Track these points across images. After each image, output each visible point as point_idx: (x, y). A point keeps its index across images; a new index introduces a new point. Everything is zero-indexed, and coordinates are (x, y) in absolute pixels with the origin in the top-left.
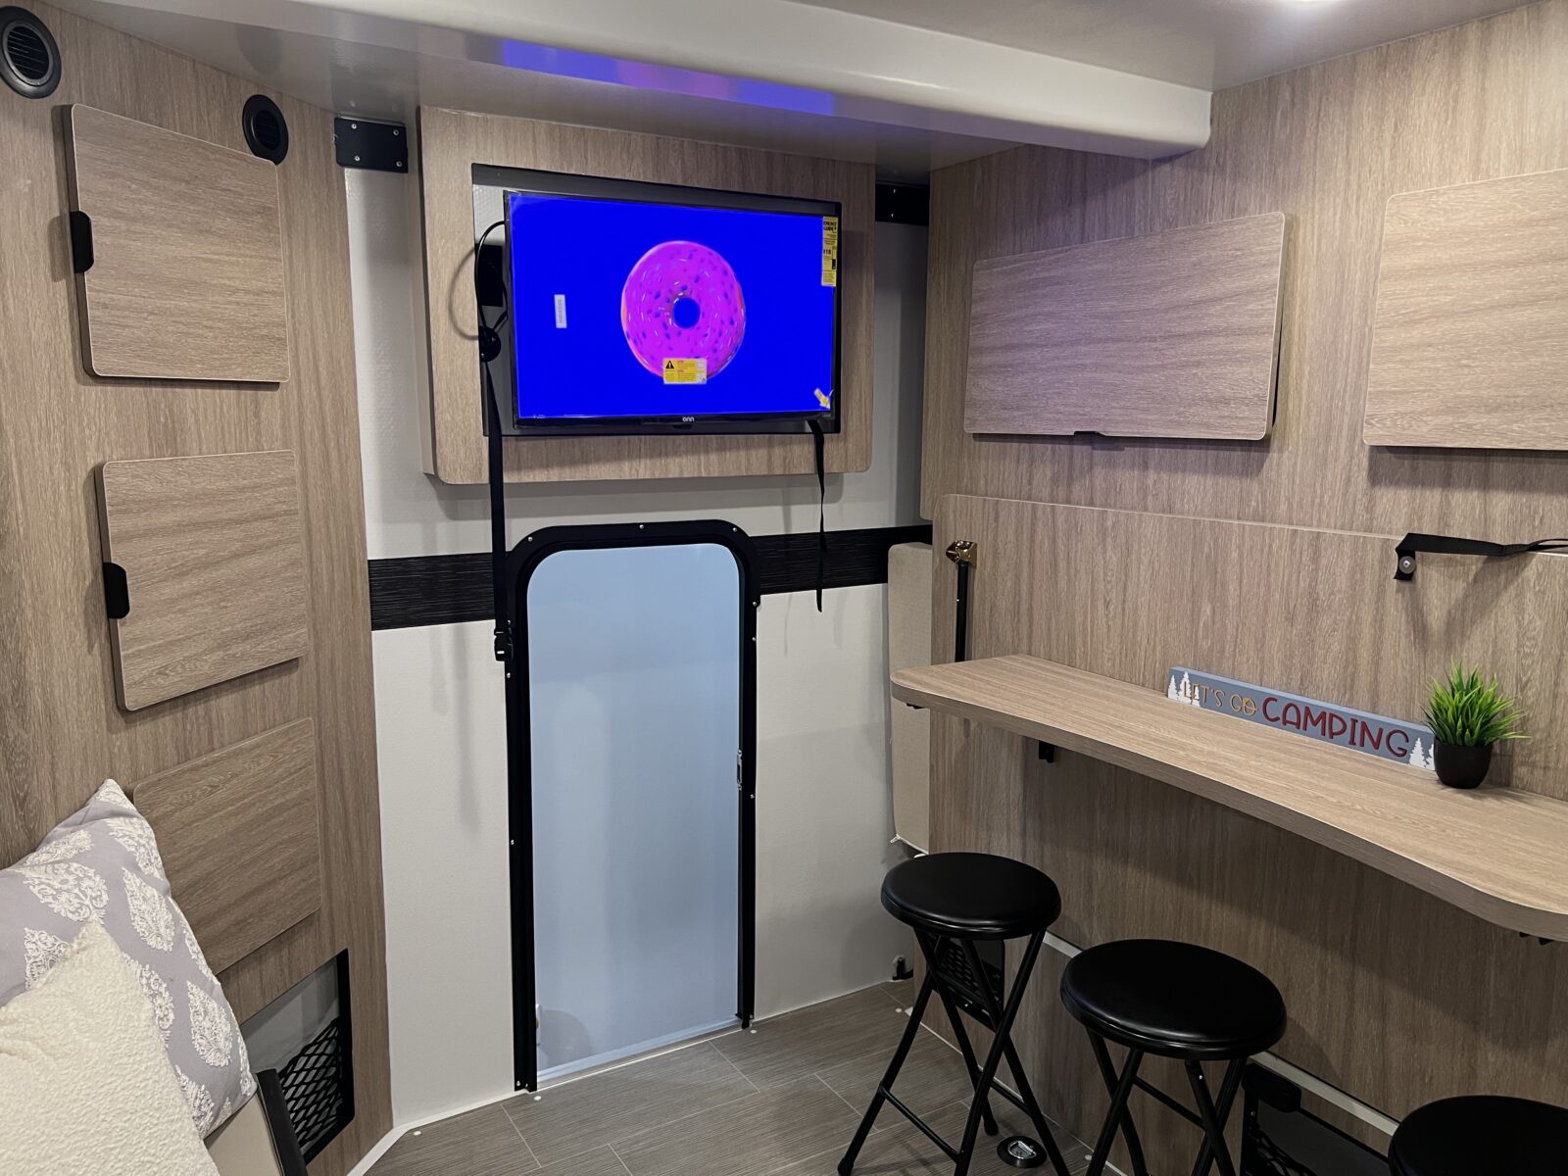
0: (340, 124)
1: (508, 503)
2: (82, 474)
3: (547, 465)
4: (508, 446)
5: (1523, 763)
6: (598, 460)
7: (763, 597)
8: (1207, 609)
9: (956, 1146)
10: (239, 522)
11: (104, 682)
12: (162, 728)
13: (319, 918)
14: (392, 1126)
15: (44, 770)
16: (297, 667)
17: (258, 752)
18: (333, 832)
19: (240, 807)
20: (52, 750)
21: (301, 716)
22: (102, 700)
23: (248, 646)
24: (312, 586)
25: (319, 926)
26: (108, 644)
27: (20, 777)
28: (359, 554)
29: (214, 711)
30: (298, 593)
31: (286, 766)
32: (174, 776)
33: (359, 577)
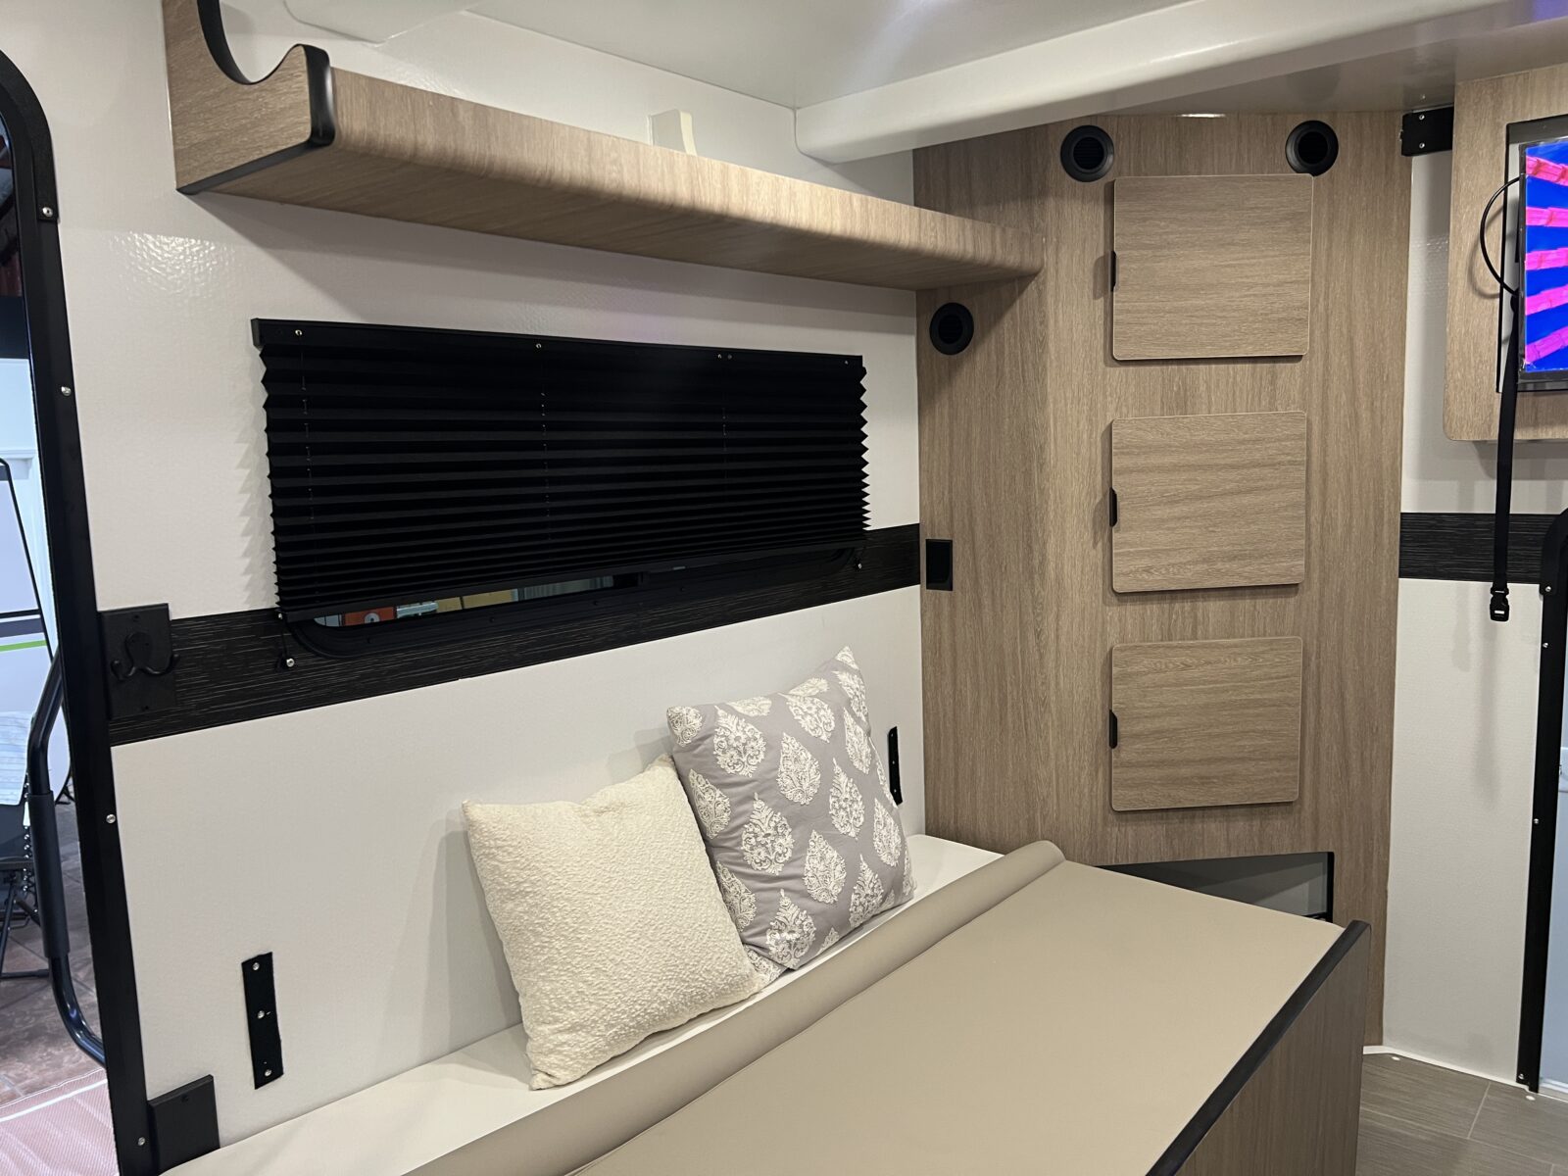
0: (1409, 118)
1: (1516, 453)
4: (1523, 402)
10: (1236, 467)
11: (1103, 569)
12: (1149, 612)
13: (1300, 812)
14: (1380, 1043)
15: (1052, 617)
16: (1296, 593)
17: (1236, 650)
18: (1327, 745)
19: (1212, 688)
20: (1058, 606)
21: (1293, 634)
22: (1100, 581)
23: (1235, 565)
24: (1322, 528)
25: (1299, 818)
26: (1108, 544)
27: (1039, 619)
28: (1389, 506)
29: (1201, 611)
30: (1298, 531)
31: (1266, 670)
32: (1149, 647)
33: (1386, 526)
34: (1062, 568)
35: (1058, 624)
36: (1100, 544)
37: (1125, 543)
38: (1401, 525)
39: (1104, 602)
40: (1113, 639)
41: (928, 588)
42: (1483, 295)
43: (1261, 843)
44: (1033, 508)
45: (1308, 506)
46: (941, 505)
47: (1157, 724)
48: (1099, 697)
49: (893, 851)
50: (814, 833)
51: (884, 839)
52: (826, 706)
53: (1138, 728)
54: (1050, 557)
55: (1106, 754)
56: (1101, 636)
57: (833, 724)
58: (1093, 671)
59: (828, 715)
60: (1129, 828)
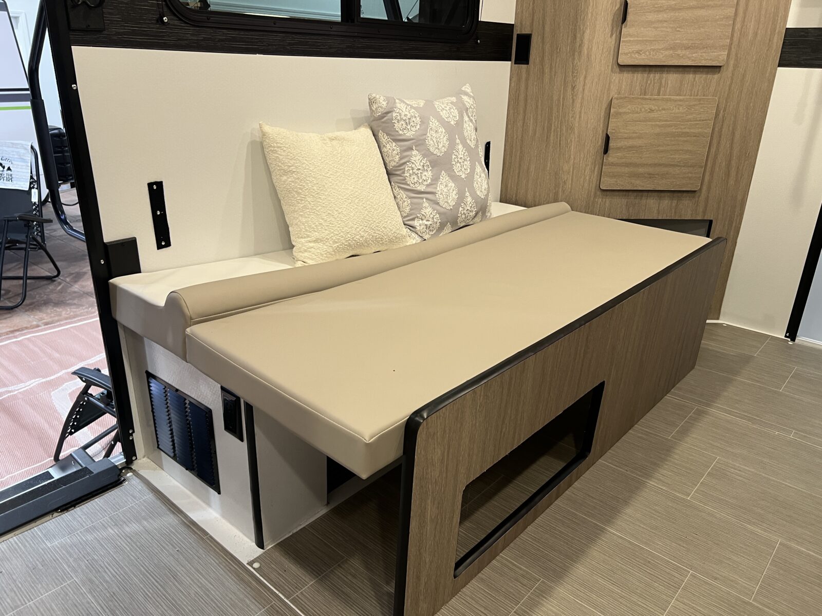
11: (614, 51)
12: (635, 78)
13: (699, 197)
14: (718, 319)
15: (582, 79)
16: (719, 73)
17: (680, 103)
18: (720, 161)
19: (663, 124)
20: (586, 71)
21: (713, 96)
22: (611, 58)
23: (687, 52)
24: (741, 33)
25: (698, 201)
26: (619, 35)
27: (575, 79)
28: (780, 23)
29: (664, 79)
30: (727, 34)
31: (695, 115)
32: (633, 98)
33: (776, 35)
34: (592, 48)
35: (585, 82)
36: (614, 35)
37: (630, 35)
38: (785, 35)
39: (612, 71)
40: (613, 94)
41: (515, 64)
43: (675, 212)
44: (580, 11)
45: (734, 20)
46: (528, 12)
47: (631, 143)
48: (601, 125)
49: (483, 190)
50: (443, 171)
51: (479, 183)
52: (454, 108)
53: (619, 145)
54: (586, 41)
55: (601, 159)
56: (608, 91)
57: (458, 117)
58: (601, 111)
59: (455, 112)
60: (607, 200)
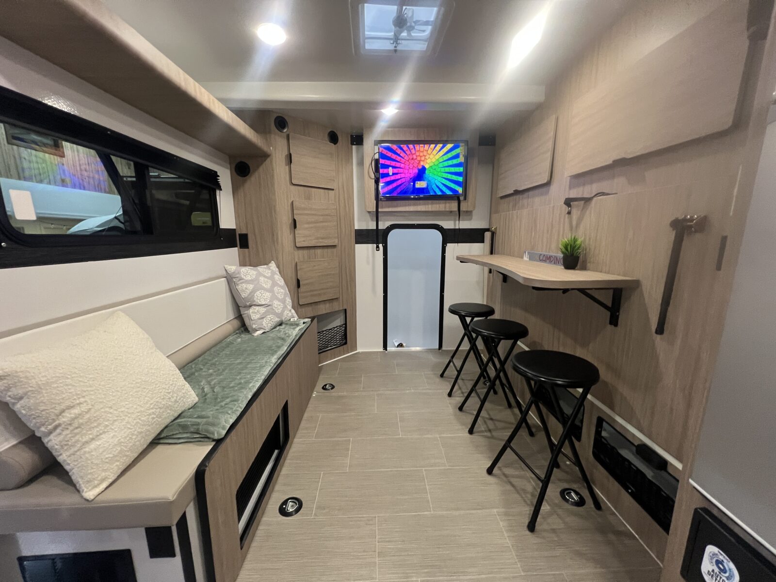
0: (352, 136)
1: (379, 214)
2: (290, 202)
3: (389, 207)
4: (380, 203)
5: (589, 262)
6: (400, 206)
7: (448, 244)
8: (533, 233)
9: (458, 369)
10: (322, 215)
11: (293, 241)
12: (305, 252)
14: (356, 350)
15: (281, 254)
16: (336, 247)
17: (325, 261)
18: (344, 284)
19: (320, 271)
21: (336, 257)
22: (293, 244)
23: (323, 240)
24: (340, 232)
25: (339, 302)
28: (353, 228)
29: (316, 252)
30: (336, 232)
31: (331, 266)
32: (306, 261)
33: (352, 232)
34: (282, 241)
35: (283, 256)
36: (292, 234)
37: (299, 234)
38: (355, 232)
39: (294, 250)
41: (240, 248)
42: (371, 178)
43: (332, 309)
44: (274, 224)
45: (337, 226)
46: (243, 223)
47: (309, 281)
48: (294, 275)
53: (304, 283)
54: (279, 237)
55: (297, 290)
56: (294, 259)
58: (292, 269)
60: (303, 309)
